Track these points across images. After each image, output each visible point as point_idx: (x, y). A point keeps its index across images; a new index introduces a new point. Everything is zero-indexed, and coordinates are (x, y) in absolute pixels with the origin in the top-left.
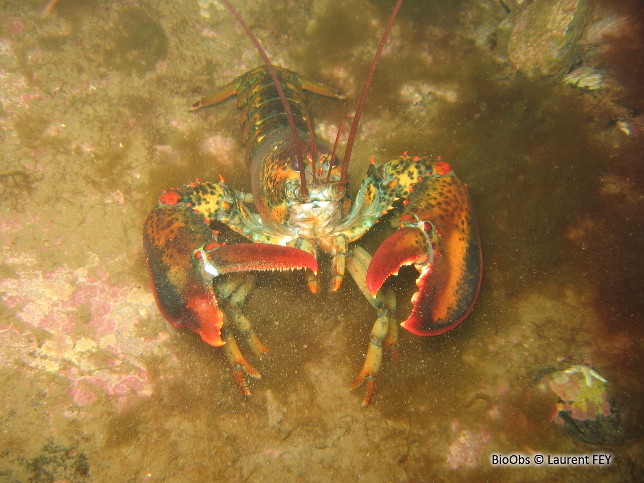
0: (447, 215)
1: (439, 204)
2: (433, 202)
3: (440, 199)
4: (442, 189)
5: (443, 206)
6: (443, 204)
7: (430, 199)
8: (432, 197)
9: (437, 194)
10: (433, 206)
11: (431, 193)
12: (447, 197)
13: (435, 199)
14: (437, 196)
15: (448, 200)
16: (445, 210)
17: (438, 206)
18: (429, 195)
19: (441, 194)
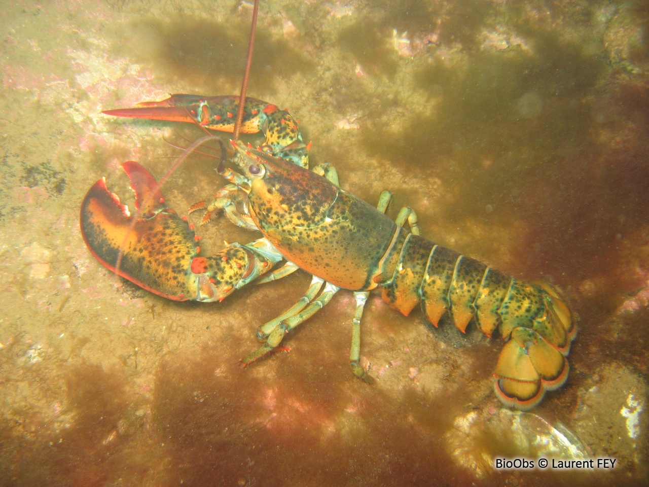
0: (150, 234)
1: (164, 234)
2: (168, 231)
3: (167, 239)
4: (176, 247)
5: (160, 236)
6: (161, 237)
7: (173, 232)
8: (174, 234)
9: (174, 239)
10: (165, 228)
11: (178, 237)
12: (166, 245)
13: (171, 235)
14: (172, 238)
15: (163, 244)
16: (155, 235)
17: (163, 232)
18: (177, 234)
19: (172, 243)
